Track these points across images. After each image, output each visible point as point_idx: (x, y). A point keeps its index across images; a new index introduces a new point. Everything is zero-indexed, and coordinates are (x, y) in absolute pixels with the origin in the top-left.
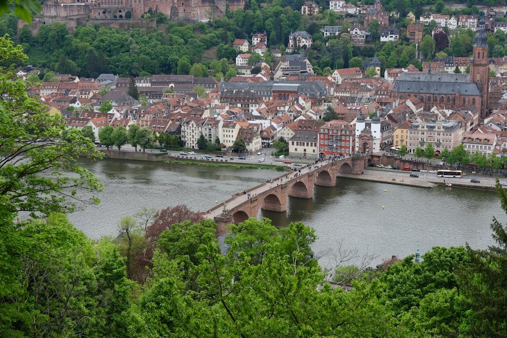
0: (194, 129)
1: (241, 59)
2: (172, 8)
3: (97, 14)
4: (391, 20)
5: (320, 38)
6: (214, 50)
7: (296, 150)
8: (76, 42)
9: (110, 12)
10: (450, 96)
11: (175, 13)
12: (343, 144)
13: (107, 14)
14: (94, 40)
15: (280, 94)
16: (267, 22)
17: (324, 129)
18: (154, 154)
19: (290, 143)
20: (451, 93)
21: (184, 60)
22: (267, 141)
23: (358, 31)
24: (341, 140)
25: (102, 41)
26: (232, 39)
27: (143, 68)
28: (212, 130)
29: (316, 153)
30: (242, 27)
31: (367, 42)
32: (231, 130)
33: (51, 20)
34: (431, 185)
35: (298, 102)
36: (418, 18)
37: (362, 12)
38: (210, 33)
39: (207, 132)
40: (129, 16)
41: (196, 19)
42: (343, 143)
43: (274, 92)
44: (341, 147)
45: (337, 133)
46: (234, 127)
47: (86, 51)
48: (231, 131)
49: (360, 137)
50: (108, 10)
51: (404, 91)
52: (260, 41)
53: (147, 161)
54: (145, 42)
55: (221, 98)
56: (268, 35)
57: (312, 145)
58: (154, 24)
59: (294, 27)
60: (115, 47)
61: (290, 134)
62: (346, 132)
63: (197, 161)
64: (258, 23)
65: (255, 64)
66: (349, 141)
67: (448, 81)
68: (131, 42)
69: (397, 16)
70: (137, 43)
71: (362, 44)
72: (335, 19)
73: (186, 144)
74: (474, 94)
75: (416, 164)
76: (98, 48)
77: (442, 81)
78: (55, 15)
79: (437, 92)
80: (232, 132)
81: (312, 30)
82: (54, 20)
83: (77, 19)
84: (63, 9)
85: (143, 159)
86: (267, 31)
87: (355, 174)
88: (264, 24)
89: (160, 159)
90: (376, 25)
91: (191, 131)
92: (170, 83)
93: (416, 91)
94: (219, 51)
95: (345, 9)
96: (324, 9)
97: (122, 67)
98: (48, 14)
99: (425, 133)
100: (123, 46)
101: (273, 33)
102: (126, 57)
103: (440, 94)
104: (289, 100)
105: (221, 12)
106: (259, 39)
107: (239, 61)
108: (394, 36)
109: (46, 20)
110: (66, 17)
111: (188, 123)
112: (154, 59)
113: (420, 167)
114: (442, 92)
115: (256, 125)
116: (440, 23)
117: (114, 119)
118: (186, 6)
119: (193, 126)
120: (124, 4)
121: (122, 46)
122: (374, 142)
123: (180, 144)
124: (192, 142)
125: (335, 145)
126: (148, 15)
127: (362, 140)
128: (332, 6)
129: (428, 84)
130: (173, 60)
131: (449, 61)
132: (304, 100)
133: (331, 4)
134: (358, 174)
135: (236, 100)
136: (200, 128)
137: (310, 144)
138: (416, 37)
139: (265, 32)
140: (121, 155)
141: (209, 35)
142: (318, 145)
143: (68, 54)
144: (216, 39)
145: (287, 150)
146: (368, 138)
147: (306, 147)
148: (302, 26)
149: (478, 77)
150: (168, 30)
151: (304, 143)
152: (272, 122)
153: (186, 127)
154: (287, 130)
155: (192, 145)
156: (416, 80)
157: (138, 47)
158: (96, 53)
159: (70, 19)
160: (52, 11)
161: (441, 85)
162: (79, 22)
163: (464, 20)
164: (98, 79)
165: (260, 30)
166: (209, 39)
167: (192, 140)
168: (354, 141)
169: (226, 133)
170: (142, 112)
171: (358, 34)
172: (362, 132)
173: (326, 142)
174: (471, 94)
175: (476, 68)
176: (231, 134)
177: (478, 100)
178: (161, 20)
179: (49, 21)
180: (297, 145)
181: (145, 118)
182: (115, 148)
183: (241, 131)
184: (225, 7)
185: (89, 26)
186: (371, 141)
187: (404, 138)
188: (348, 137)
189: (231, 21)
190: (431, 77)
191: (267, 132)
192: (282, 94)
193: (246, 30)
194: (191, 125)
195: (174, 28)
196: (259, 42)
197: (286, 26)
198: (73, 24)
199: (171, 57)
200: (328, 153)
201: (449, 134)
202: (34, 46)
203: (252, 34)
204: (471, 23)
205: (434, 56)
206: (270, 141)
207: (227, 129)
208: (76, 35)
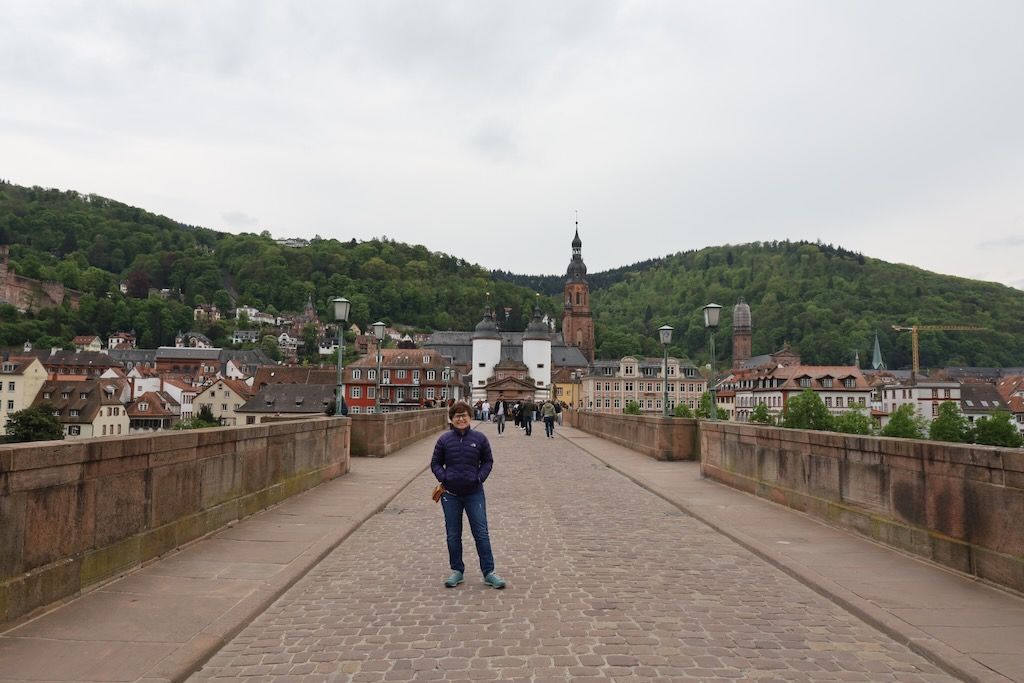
15: (176, 368)
16: (138, 317)
19: (241, 419)
23: (287, 338)
24: (422, 402)
26: (70, 336)
30: (91, 321)
31: (299, 352)
35: (224, 373)
37: (285, 323)
43: (160, 360)
49: (491, 385)
52: (124, 343)
56: (139, 336)
61: (230, 408)
62: (438, 375)
64: (122, 318)
80: (11, 387)
81: (213, 335)
86: (136, 331)
88: (131, 319)
90: (311, 332)
95: (259, 318)
96: (228, 316)
99: (636, 385)
105: (54, 301)
106: (121, 340)
122: (538, 397)
128: (240, 313)
132: (240, 368)
133: (237, 312)
139: (133, 331)
146: (518, 387)
148: (197, 328)
149: (579, 337)
152: (165, 384)
154: (221, 394)
166: (23, 330)
171: (288, 342)
172: (496, 369)
175: (575, 319)
183: (50, 389)
184: (61, 296)
191: (151, 403)
192: (182, 366)
196: (120, 344)
201: (695, 386)
203: (109, 332)
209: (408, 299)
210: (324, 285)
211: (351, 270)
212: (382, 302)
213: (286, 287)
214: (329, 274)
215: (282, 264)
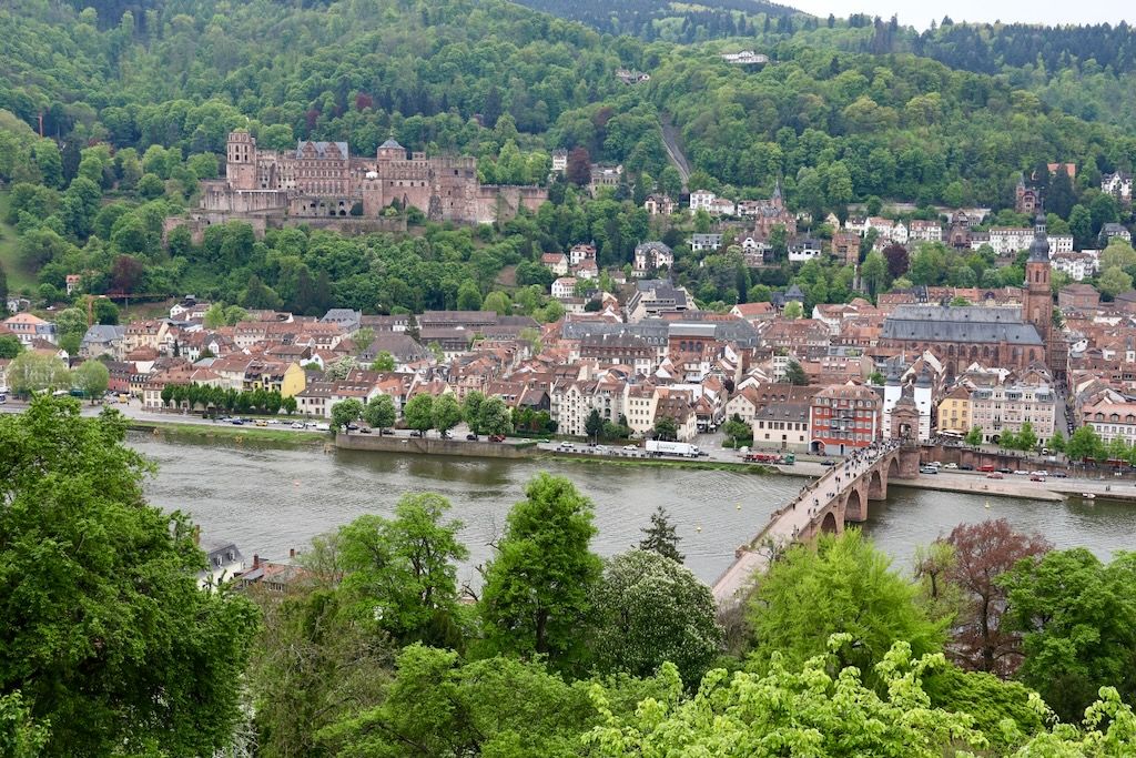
0: (576, 399)
1: (561, 286)
2: (432, 200)
3: (301, 207)
4: (801, 228)
5: (687, 254)
6: (513, 270)
7: (767, 436)
8: (272, 255)
9: (322, 205)
10: (989, 346)
11: (437, 208)
12: (859, 425)
13: (318, 208)
14: (303, 252)
15: (684, 343)
16: (595, 225)
17: (822, 399)
18: (513, 446)
19: (756, 424)
20: (990, 340)
21: (468, 287)
22: (704, 422)
23: (752, 242)
24: (855, 419)
25: (320, 253)
26: (540, 253)
27: (395, 301)
28: (612, 402)
29: (805, 442)
30: (551, 233)
31: (766, 261)
32: (645, 401)
33: (220, 218)
34: (1055, 496)
35: (723, 356)
36: (842, 224)
37: (747, 213)
38: (499, 242)
39: (603, 406)
40: (358, 211)
41: (472, 219)
42: (859, 423)
43: (672, 338)
44: (855, 430)
45: (847, 406)
46: (651, 396)
47: (293, 272)
48: (645, 404)
49: (894, 413)
50: (321, 201)
51: (905, 337)
52: (586, 257)
53: (496, 458)
54: (394, 256)
55: (582, 349)
56: (598, 248)
57: (797, 428)
58: (404, 227)
59: (641, 233)
60: (344, 264)
61: (747, 409)
62: (864, 404)
63: (596, 457)
64: (580, 227)
65: (591, 295)
66: (871, 420)
67: (982, 320)
68: (371, 255)
69: (808, 219)
70: (380, 257)
71: (759, 265)
72: (705, 223)
73: (560, 428)
74: (1033, 342)
75: (1004, 460)
76: (313, 265)
77: (973, 319)
78: (227, 208)
79: (964, 339)
80: (648, 404)
81: (672, 240)
82: (226, 217)
83: (268, 217)
84: (241, 199)
85: (491, 455)
86: (595, 241)
87: (904, 478)
88: (589, 229)
89: (523, 453)
90: (780, 234)
91: (570, 404)
92: (456, 324)
93: (927, 338)
94: (521, 273)
95: (717, 207)
96: (680, 206)
97: (358, 299)
98: (214, 208)
99: (1003, 405)
100: (359, 264)
101: (607, 244)
102: (364, 281)
103: (970, 343)
104: (705, 352)
105: (512, 208)
106: (583, 254)
107: (558, 289)
108: (813, 252)
109: (212, 217)
110: (247, 213)
111: (563, 389)
112: (412, 285)
113: (1013, 466)
114: (973, 339)
115: (683, 392)
116: (882, 233)
117: (414, 383)
118: (455, 197)
119: (574, 395)
120: (347, 191)
121: (355, 262)
122: (921, 420)
123: (549, 428)
124: (570, 424)
125: (843, 428)
126: (394, 210)
127: (896, 418)
128: (694, 202)
129: (949, 325)
130: (449, 287)
131: (920, 293)
132: (735, 351)
133: (692, 199)
134: (911, 478)
135: (609, 352)
136: (588, 398)
137: (794, 426)
138: (849, 255)
139: (593, 242)
140: (449, 447)
141: (498, 246)
142: (810, 427)
143: (259, 274)
144: (513, 252)
145: (751, 437)
146: (909, 414)
147: (786, 431)
148: (653, 233)
149: (1037, 314)
150: (428, 236)
151: (782, 425)
152: (705, 388)
153: (560, 396)
154: (741, 401)
155: (571, 429)
156: (926, 318)
157: (384, 264)
158: (312, 275)
159: (256, 216)
160: (221, 202)
161: (971, 328)
162: (269, 221)
163: (919, 229)
164: (326, 317)
165: (585, 238)
166: (500, 253)
167: (571, 419)
168: (879, 419)
169: (634, 407)
170: (461, 371)
171: (753, 248)
172: (897, 403)
173: (826, 423)
174: (1026, 342)
175: (1032, 298)
176: (645, 408)
177: (1039, 352)
178: (415, 219)
179: (217, 221)
180: (770, 427)
181: (468, 382)
182: (432, 434)
183: (663, 403)
184: (517, 200)
185: (290, 229)
186: (914, 420)
187: (959, 415)
188: (868, 413)
189: (533, 224)
190: (950, 314)
191: (702, 406)
192: (687, 341)
193: (561, 237)
194: (569, 393)
195: (440, 233)
196: (582, 258)
197: (627, 234)
198: (260, 225)
199: (446, 281)
200: (829, 441)
201: (1046, 407)
202: (195, 261)
203: (569, 245)
204: (933, 233)
205: (889, 285)
206: (709, 422)
207: (637, 399)
208: (271, 244)
209: (906, 164)
210: (794, 146)
211: (829, 121)
212: (870, 171)
213: (745, 152)
214: (799, 127)
215: (739, 117)
